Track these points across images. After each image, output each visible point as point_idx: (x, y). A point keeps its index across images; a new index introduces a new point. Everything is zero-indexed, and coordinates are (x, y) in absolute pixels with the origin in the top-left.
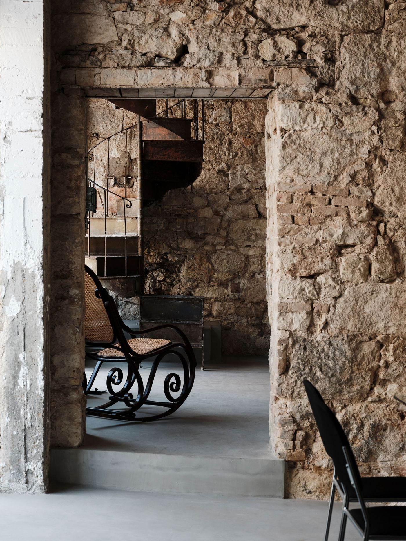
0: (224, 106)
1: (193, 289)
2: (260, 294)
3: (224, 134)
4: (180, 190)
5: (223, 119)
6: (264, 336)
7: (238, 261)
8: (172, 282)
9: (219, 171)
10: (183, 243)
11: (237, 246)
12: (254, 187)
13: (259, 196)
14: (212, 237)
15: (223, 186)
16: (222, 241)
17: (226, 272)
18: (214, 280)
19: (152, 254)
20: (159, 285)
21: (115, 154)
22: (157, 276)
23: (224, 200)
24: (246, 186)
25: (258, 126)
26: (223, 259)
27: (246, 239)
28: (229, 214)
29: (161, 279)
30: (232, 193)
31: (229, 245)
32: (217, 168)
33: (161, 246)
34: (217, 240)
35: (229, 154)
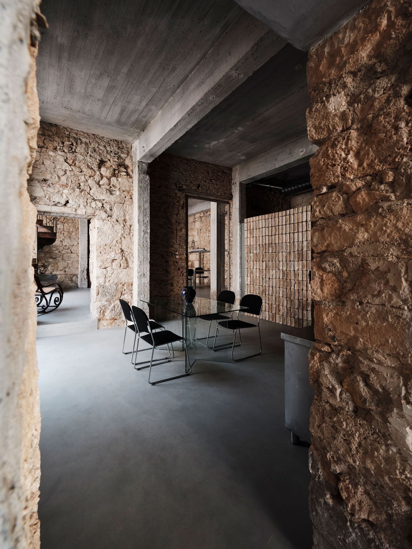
0: (62, 224)
1: (52, 272)
2: (71, 272)
3: (62, 232)
4: (49, 246)
5: (62, 228)
7: (66, 264)
8: (46, 270)
9: (60, 241)
10: (49, 260)
11: (65, 260)
12: (70, 245)
13: (71, 248)
14: (58, 258)
15: (62, 245)
16: (61, 259)
17: (62, 267)
18: (58, 269)
19: (40, 263)
20: (42, 271)
22: (42, 269)
23: (61, 248)
24: (68, 245)
25: (71, 230)
26: (61, 264)
27: (68, 258)
28: (63, 252)
30: (64, 247)
31: (63, 260)
32: (60, 240)
33: (43, 261)
34: (60, 259)
35: (63, 237)
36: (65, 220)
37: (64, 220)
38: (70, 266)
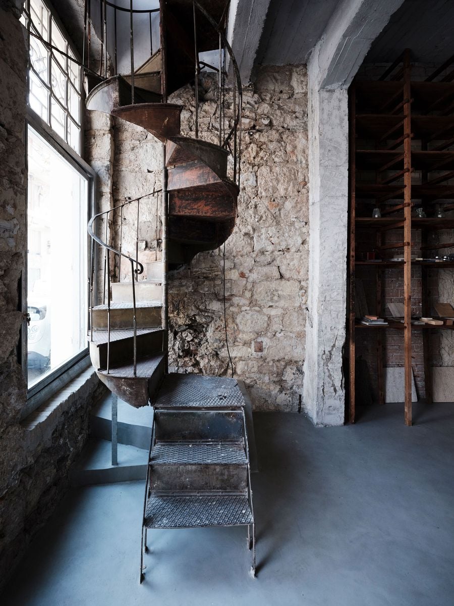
0: (250, 170)
1: (220, 349)
2: (281, 352)
3: (250, 198)
4: (209, 253)
5: (250, 183)
6: (284, 392)
7: (262, 321)
8: (200, 342)
9: (246, 234)
10: (210, 305)
11: (260, 307)
12: (277, 249)
13: (281, 258)
14: (237, 298)
15: (249, 249)
16: (247, 302)
17: (250, 332)
18: (239, 340)
19: (182, 316)
20: (187, 346)
21: (146, 217)
22: (186, 337)
23: (248, 262)
24: (270, 248)
25: (282, 190)
26: (248, 320)
27: (270, 300)
28: (253, 276)
29: (189, 340)
30: (257, 255)
31: (253, 306)
32: (244, 231)
33: (190, 308)
34: (243, 301)
35: (255, 217)
36: (262, 154)
37: (257, 153)
38: (276, 327)
